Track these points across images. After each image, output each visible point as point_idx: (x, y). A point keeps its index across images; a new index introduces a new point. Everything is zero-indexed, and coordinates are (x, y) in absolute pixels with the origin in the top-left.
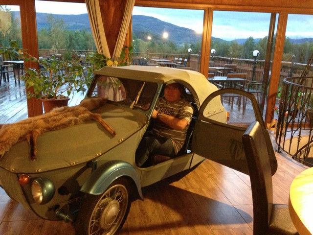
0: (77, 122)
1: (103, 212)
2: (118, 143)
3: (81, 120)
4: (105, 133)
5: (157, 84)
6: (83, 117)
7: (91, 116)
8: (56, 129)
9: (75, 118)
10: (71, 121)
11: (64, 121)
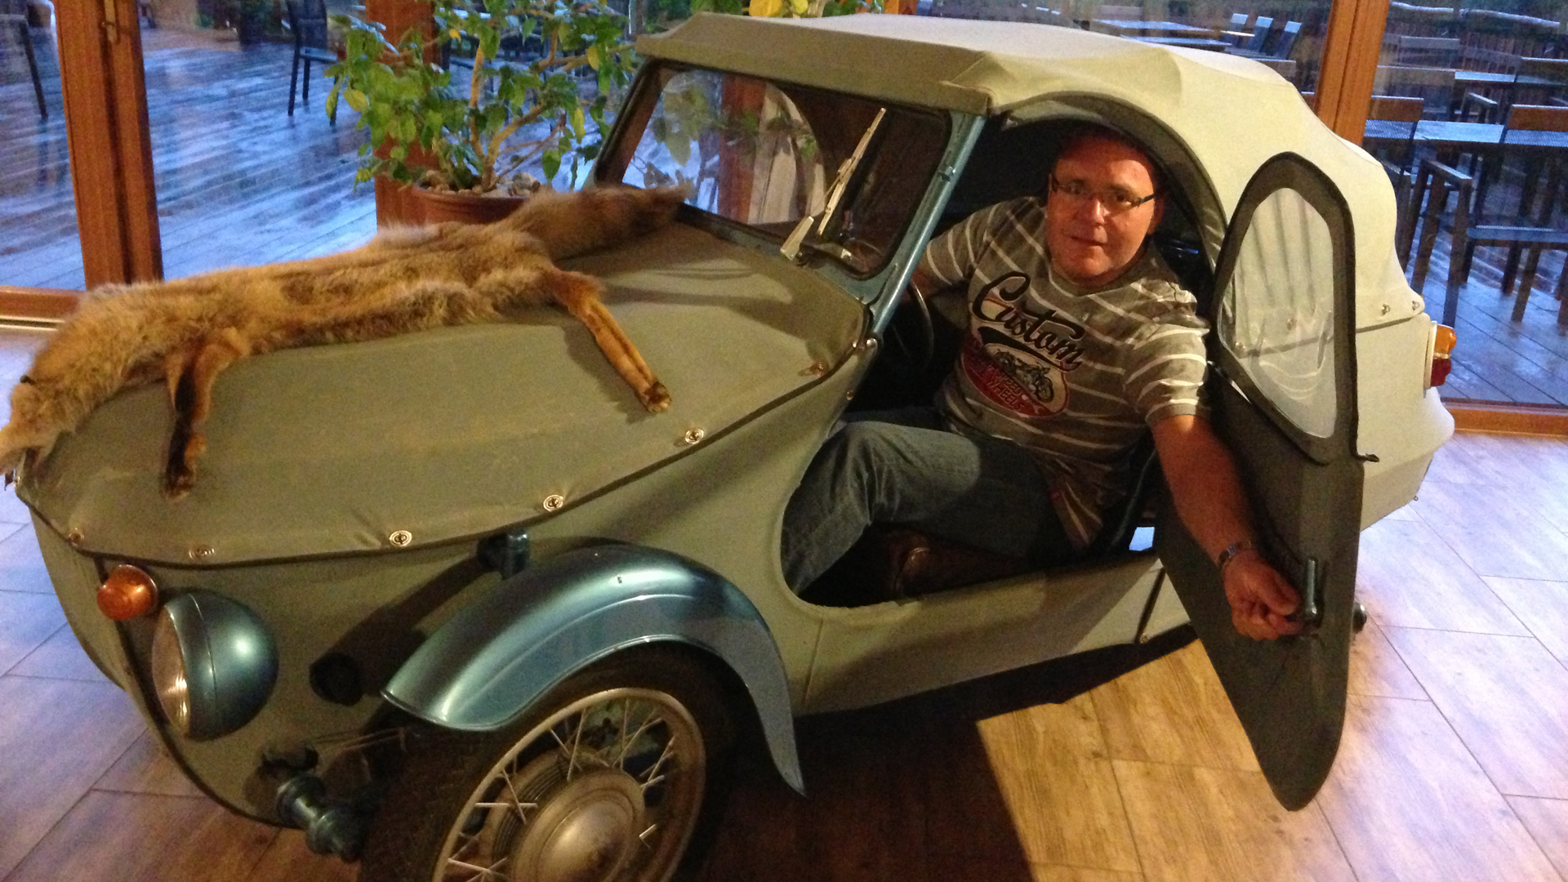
0: (462, 309)
1: (528, 828)
2: (674, 451)
3: (488, 301)
4: (605, 386)
5: (946, 115)
6: (502, 284)
7: (546, 281)
8: (341, 339)
9: (457, 286)
10: (428, 300)
11: (388, 301)
